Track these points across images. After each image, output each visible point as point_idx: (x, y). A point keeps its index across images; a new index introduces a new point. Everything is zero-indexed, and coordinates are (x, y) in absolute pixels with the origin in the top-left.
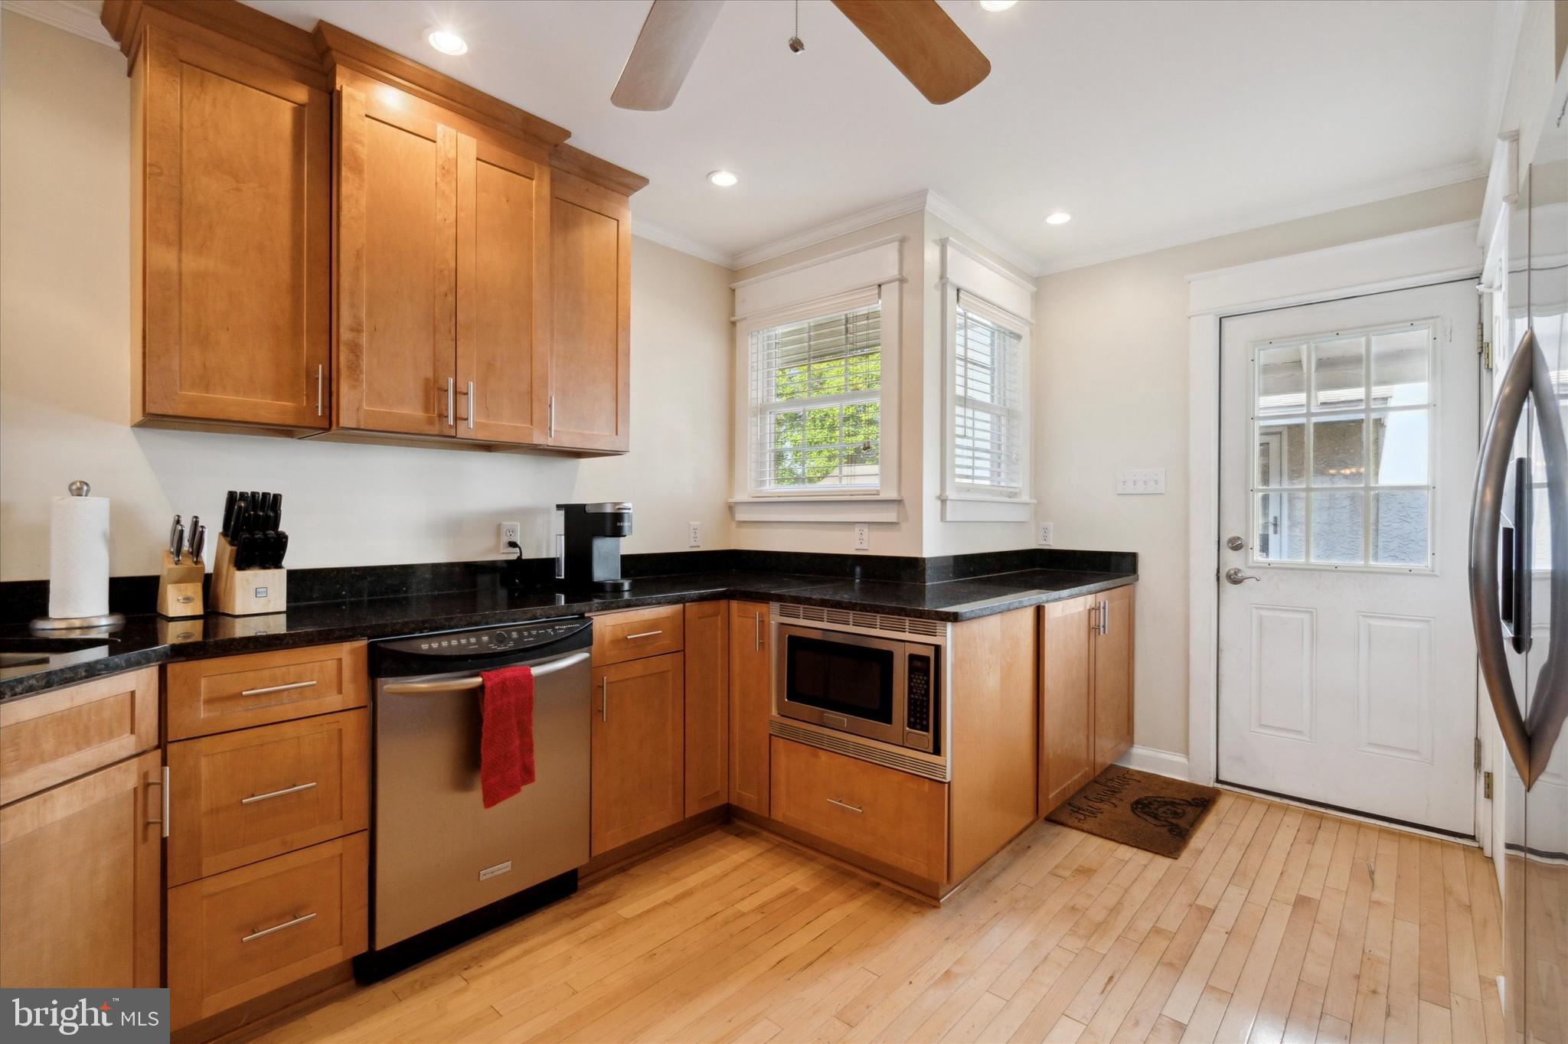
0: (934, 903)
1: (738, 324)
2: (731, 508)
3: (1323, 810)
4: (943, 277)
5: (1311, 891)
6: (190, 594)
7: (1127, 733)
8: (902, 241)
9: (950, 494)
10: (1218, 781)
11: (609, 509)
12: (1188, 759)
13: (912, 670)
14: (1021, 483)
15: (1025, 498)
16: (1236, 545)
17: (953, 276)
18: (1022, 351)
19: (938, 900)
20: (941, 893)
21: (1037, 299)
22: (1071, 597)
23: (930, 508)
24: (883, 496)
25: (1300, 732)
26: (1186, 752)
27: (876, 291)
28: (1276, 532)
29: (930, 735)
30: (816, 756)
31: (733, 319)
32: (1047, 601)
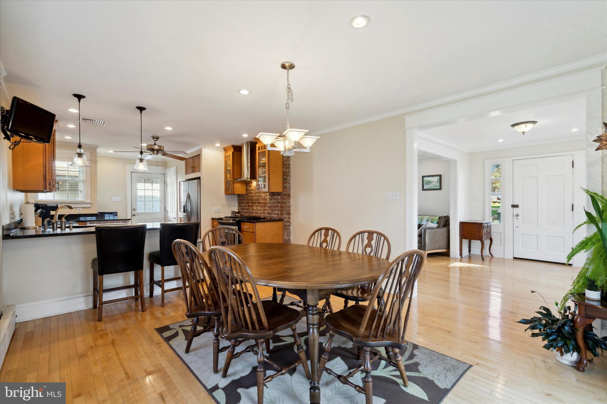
8: (91, 153)
16: (134, 210)
24: (87, 202)
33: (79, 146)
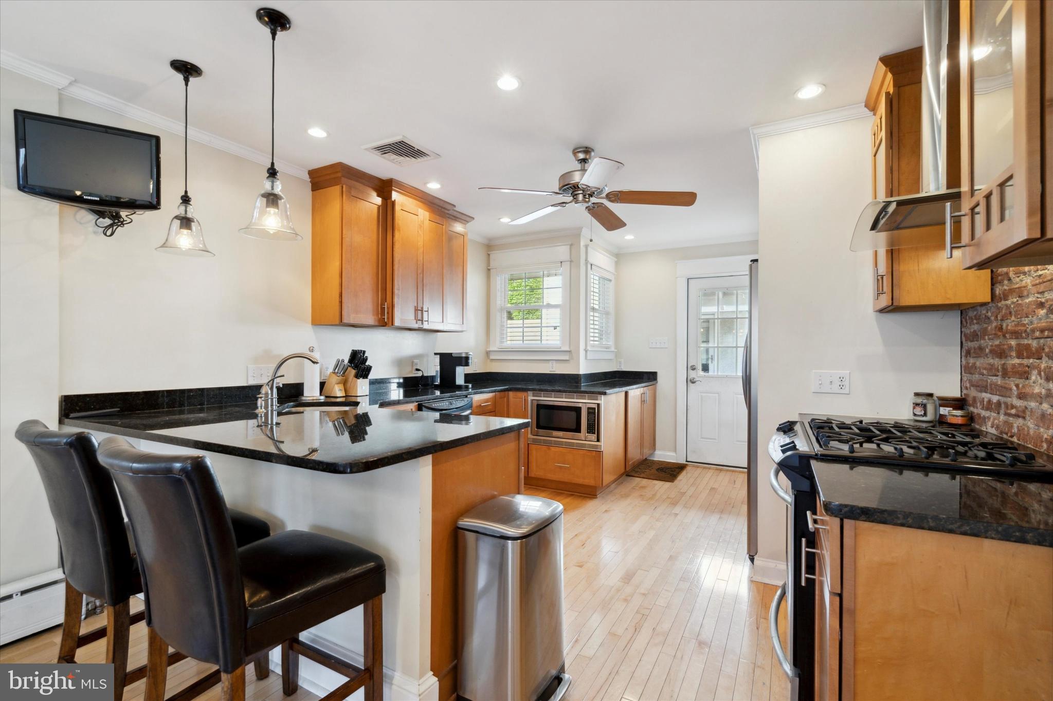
0: (596, 497)
1: (491, 270)
2: (488, 353)
3: (722, 467)
4: (586, 260)
5: (715, 486)
6: (341, 388)
7: (653, 446)
8: (571, 245)
9: (589, 348)
10: (687, 461)
11: (464, 355)
12: (676, 454)
13: (589, 413)
14: (611, 343)
15: (613, 349)
16: (693, 368)
17: (591, 260)
18: (611, 286)
19: (596, 496)
20: (597, 493)
21: (617, 264)
22: (636, 388)
23: (582, 353)
24: (563, 349)
25: (715, 439)
26: (675, 451)
27: (560, 264)
28: (712, 363)
29: (596, 435)
30: (549, 449)
31: (489, 268)
32: (630, 390)
33: (182, 197)
